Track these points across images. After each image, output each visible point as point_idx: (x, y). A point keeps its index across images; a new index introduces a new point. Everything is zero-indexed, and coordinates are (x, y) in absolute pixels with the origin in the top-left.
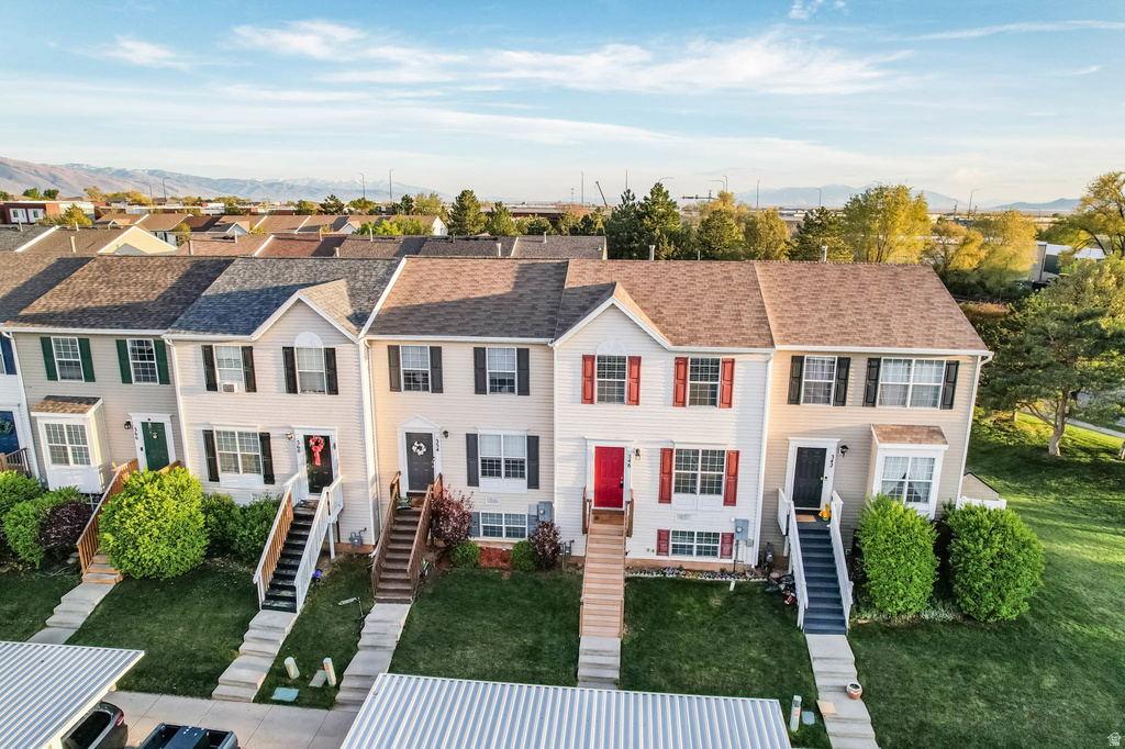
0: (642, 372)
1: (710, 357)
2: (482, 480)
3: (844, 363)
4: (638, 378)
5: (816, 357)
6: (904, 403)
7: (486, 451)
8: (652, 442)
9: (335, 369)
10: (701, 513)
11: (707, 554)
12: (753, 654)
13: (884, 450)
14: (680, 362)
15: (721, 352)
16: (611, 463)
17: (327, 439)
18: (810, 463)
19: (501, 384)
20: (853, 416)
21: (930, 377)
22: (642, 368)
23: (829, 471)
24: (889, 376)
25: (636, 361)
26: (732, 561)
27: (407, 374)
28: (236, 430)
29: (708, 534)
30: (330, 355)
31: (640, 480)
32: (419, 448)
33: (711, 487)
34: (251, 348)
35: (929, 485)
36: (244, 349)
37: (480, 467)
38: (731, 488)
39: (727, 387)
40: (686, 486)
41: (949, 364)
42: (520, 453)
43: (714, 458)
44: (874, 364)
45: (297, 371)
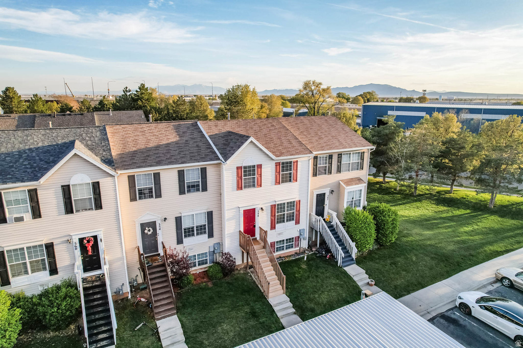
0: (262, 171)
1: (289, 161)
2: (185, 240)
3: (331, 157)
4: (261, 174)
5: (321, 156)
6: (349, 170)
7: (186, 224)
8: (266, 203)
9: (100, 194)
10: (288, 230)
11: (289, 248)
12: (334, 282)
13: (348, 189)
14: (277, 164)
15: (292, 158)
16: (250, 216)
17: (95, 237)
18: (321, 199)
19: (193, 187)
20: (334, 178)
21: (355, 159)
22: (262, 169)
23: (327, 202)
24: (345, 160)
25: (260, 166)
26: (298, 248)
27: (140, 190)
28: (25, 246)
29: (290, 239)
30: (96, 186)
31: (262, 221)
32: (149, 230)
33: (290, 218)
34: (36, 190)
35: (360, 200)
36: (29, 191)
37: (183, 233)
38: (298, 216)
39: (295, 173)
40: (281, 220)
41: (361, 153)
42: (203, 221)
43: (291, 204)
44: (340, 156)
45: (73, 199)
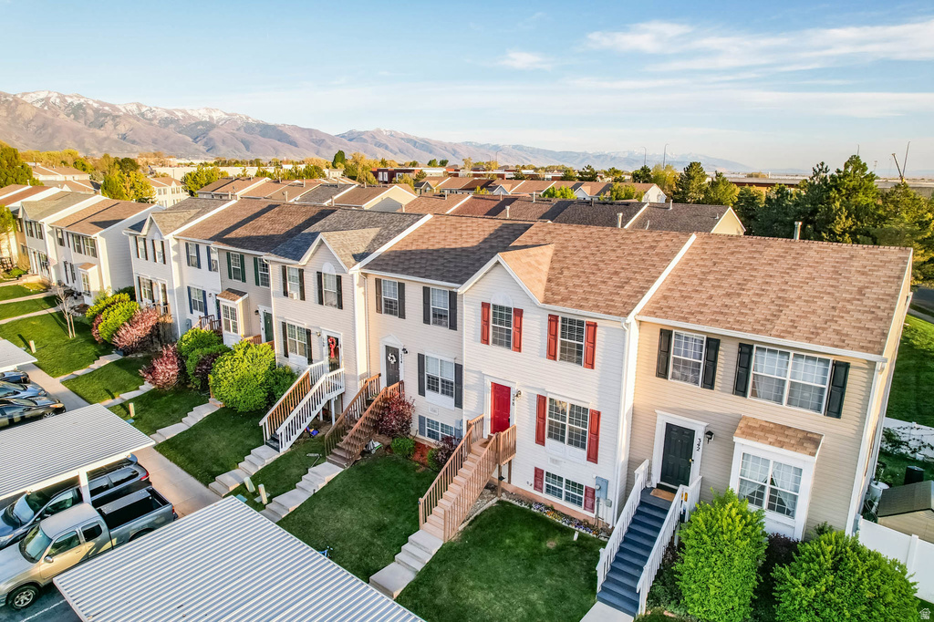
0: (523, 323)
1: (577, 318)
2: (427, 392)
3: (713, 344)
4: (520, 328)
5: (684, 333)
6: (779, 400)
7: (432, 370)
8: (533, 388)
9: (341, 290)
10: (567, 461)
11: (574, 502)
12: (534, 597)
13: (742, 444)
14: (553, 319)
15: (586, 315)
16: (502, 396)
17: (337, 339)
18: (679, 443)
19: (439, 317)
20: (721, 401)
21: (814, 377)
22: (523, 320)
23: (697, 455)
24: (763, 366)
25: (519, 313)
26: (593, 515)
27: (386, 300)
28: (297, 325)
29: (574, 484)
30: (339, 279)
31: (522, 416)
32: (392, 358)
33: (577, 441)
34: (302, 270)
35: (795, 498)
36: (299, 271)
37: (428, 383)
38: (593, 445)
39: (590, 349)
40: (558, 434)
41: (836, 364)
42: (451, 378)
43: (579, 412)
44: (745, 350)
45: (324, 289)
